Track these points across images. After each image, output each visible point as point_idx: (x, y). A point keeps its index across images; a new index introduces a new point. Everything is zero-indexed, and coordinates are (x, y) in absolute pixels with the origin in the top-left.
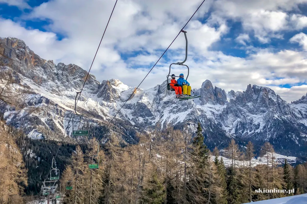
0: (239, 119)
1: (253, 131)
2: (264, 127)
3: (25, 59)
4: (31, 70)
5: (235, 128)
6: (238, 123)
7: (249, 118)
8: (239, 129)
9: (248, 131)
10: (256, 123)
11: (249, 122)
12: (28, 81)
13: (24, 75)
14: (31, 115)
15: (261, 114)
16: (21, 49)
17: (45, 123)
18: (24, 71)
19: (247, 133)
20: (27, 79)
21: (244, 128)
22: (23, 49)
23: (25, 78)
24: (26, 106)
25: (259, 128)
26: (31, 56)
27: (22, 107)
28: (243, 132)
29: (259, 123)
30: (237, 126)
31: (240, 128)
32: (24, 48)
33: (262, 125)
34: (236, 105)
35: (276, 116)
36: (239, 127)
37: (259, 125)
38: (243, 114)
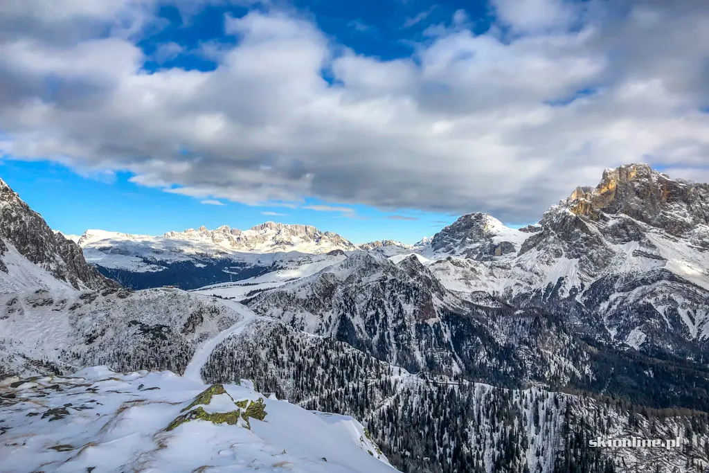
3: (649, 195)
4: (662, 212)
12: (656, 233)
13: (648, 222)
14: (641, 302)
16: (643, 180)
17: (663, 315)
18: (650, 217)
20: (655, 230)
22: (647, 180)
23: (652, 227)
24: (639, 285)
26: (662, 187)
27: (633, 286)
32: (648, 176)
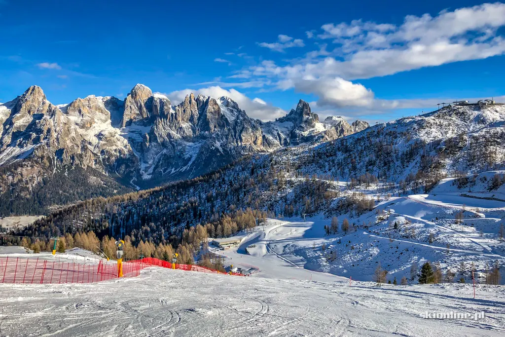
0: (165, 151)
1: (177, 170)
2: (194, 162)
5: (156, 164)
6: (160, 157)
7: (180, 148)
8: (160, 166)
9: (173, 169)
10: (187, 156)
11: (178, 155)
15: (200, 141)
19: (170, 172)
21: (168, 164)
25: (188, 163)
28: (164, 171)
29: (191, 156)
30: (159, 162)
31: (162, 164)
33: (193, 159)
34: (165, 129)
35: (218, 144)
36: (161, 162)
37: (189, 159)
38: (173, 141)
